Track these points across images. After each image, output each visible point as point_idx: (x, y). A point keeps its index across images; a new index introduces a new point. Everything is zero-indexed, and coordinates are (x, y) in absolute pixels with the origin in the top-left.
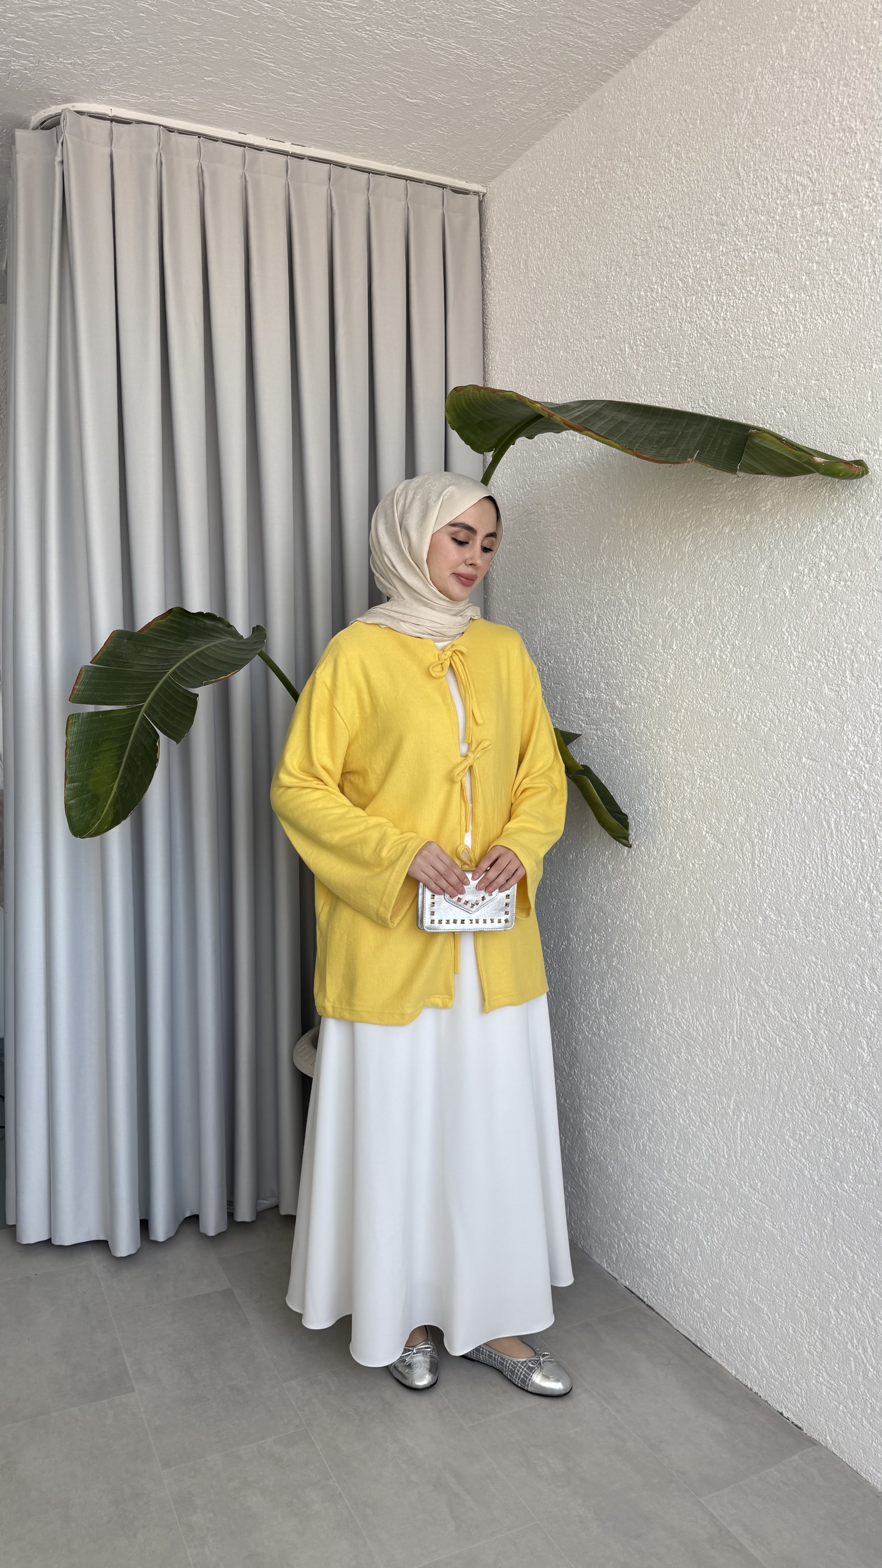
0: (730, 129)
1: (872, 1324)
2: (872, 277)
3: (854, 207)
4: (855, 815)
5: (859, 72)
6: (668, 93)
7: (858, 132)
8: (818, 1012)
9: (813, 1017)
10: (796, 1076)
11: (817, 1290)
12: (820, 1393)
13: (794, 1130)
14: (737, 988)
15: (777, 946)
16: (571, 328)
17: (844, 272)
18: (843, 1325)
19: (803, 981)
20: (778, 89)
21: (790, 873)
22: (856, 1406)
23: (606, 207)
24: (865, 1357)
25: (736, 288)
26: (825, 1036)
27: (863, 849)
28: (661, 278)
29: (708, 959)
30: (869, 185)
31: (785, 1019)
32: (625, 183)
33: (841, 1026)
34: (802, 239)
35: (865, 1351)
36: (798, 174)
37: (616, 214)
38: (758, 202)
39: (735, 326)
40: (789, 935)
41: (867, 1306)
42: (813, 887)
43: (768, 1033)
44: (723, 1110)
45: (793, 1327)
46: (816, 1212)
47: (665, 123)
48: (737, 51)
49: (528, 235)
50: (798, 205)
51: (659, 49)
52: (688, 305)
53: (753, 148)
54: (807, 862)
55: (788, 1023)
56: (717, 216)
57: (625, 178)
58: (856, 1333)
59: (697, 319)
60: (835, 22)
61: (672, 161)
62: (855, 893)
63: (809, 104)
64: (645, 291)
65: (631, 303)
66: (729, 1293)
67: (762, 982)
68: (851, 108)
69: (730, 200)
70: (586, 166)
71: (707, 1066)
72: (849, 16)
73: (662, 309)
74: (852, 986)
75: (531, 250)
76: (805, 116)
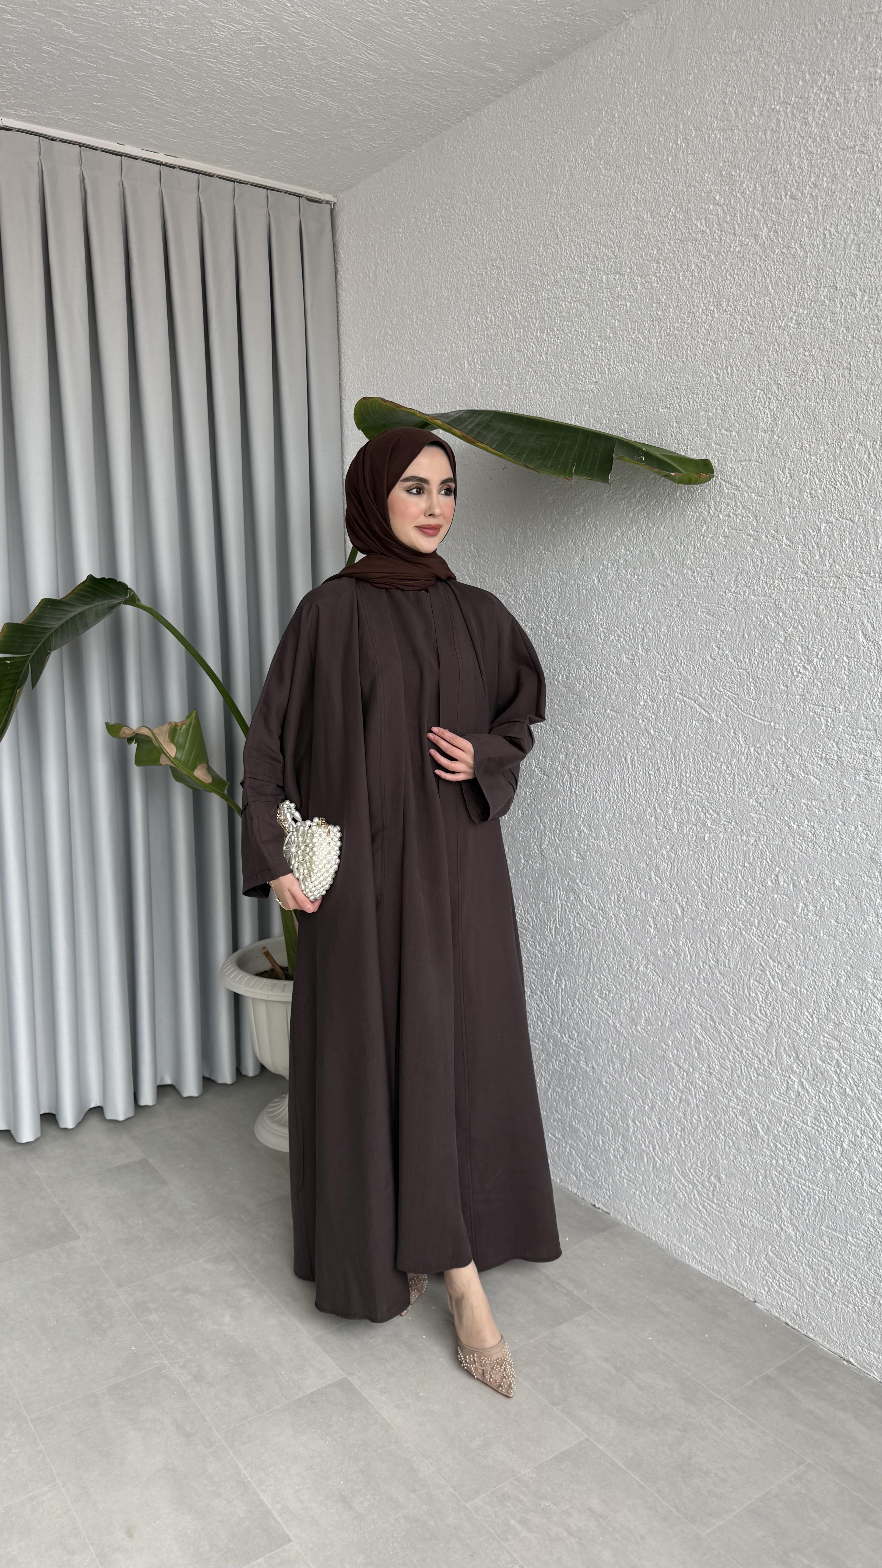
0: (550, 197)
1: (659, 1127)
2: (659, 340)
3: (646, 282)
4: (644, 753)
5: (649, 175)
6: (499, 154)
7: (649, 223)
8: (619, 901)
9: (615, 905)
10: (602, 950)
11: (619, 1109)
12: (623, 1185)
13: (601, 991)
14: (559, 888)
15: (589, 853)
16: (416, 337)
17: (639, 332)
18: (638, 1132)
19: (607, 879)
20: (588, 173)
21: (598, 798)
22: (648, 1190)
23: (446, 239)
24: (654, 1152)
25: (555, 329)
26: (623, 918)
27: (650, 778)
28: (494, 309)
29: (536, 866)
30: (657, 267)
31: (595, 908)
32: (463, 222)
33: (635, 910)
34: (607, 300)
35: (654, 1149)
36: (603, 246)
37: (456, 246)
38: (572, 261)
39: (555, 360)
40: (597, 845)
41: (655, 1115)
42: (615, 807)
43: (582, 919)
44: (548, 982)
45: (602, 1140)
46: (618, 1051)
47: (497, 179)
48: (555, 133)
49: (377, 249)
50: (604, 271)
51: (491, 113)
52: (517, 336)
53: (569, 217)
54: (611, 788)
55: (597, 911)
56: (540, 267)
57: (463, 217)
58: (648, 1137)
59: (525, 350)
60: (632, 130)
61: (503, 212)
62: (645, 811)
63: (612, 191)
64: (481, 317)
65: (469, 326)
66: (554, 1121)
67: (578, 881)
68: (643, 203)
69: (550, 256)
70: (429, 199)
71: (536, 949)
72: (642, 128)
73: (495, 336)
74: (643, 880)
75: (380, 263)
76: (609, 200)
